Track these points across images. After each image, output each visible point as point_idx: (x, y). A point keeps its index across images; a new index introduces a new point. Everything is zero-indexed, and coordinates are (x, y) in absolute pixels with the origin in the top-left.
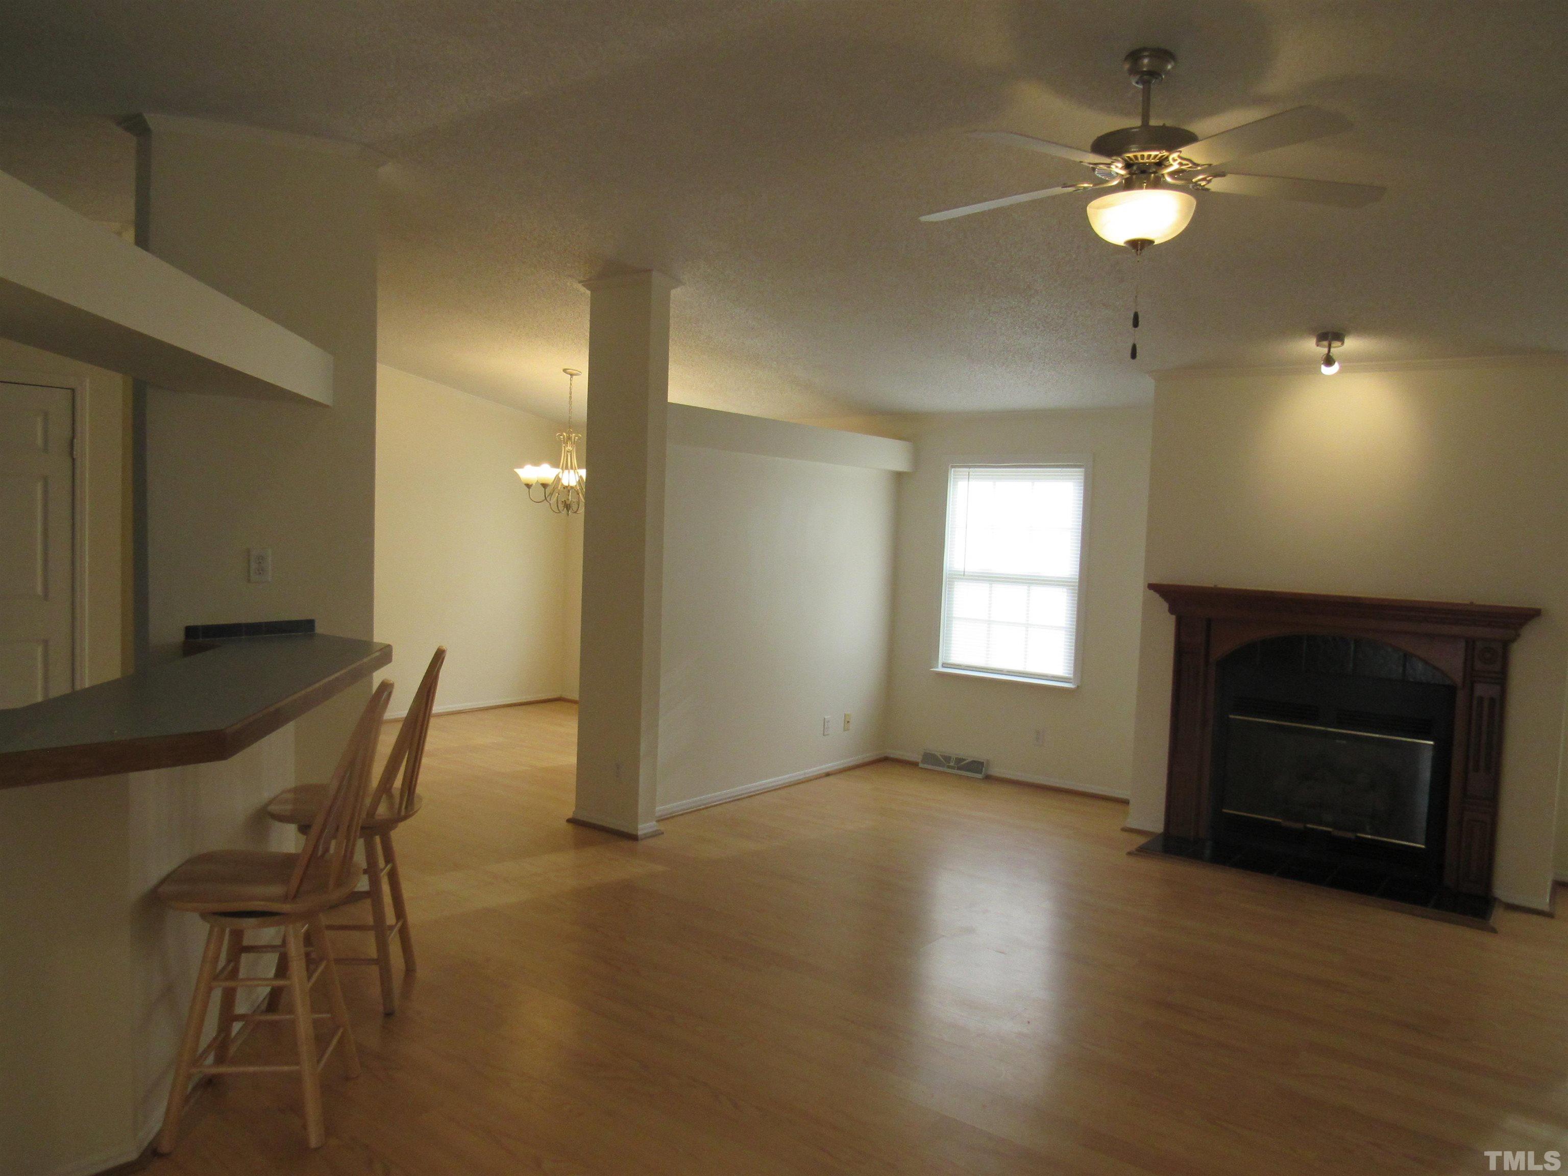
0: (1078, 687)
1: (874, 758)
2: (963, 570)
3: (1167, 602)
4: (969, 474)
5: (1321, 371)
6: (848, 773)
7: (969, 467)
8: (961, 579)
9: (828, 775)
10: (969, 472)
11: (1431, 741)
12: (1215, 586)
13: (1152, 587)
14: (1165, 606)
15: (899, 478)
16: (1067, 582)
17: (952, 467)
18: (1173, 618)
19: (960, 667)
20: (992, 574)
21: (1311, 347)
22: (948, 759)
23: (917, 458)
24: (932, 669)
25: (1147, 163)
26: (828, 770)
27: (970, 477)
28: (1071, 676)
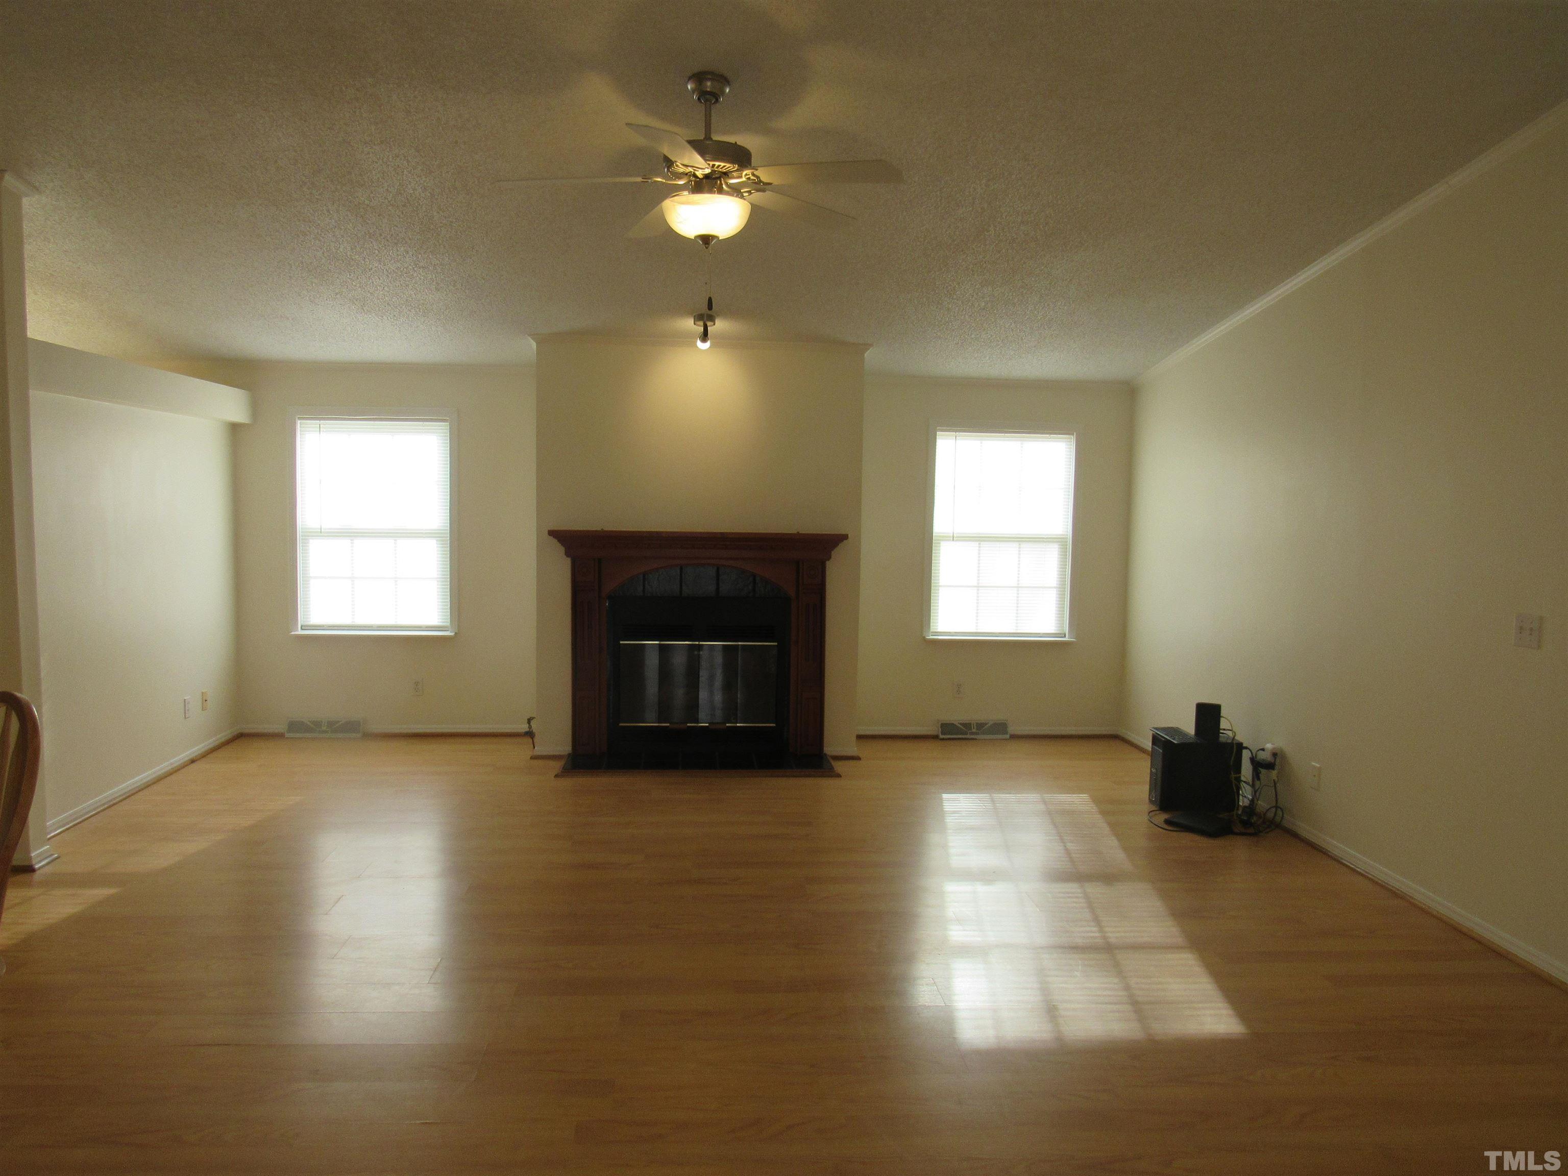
0: (456, 633)
1: (230, 736)
2: (320, 527)
3: (564, 546)
4: (320, 426)
5: (696, 344)
6: (211, 756)
7: (320, 419)
8: (317, 536)
9: (193, 761)
10: (320, 425)
11: (776, 642)
12: (602, 529)
13: (552, 533)
14: (562, 549)
15: (234, 429)
16: (435, 533)
17: (299, 418)
18: (568, 562)
19: (324, 628)
20: (352, 529)
21: (689, 324)
22: (317, 724)
23: (255, 408)
24: (292, 633)
25: (716, 171)
26: (194, 755)
27: (321, 429)
28: (449, 624)
